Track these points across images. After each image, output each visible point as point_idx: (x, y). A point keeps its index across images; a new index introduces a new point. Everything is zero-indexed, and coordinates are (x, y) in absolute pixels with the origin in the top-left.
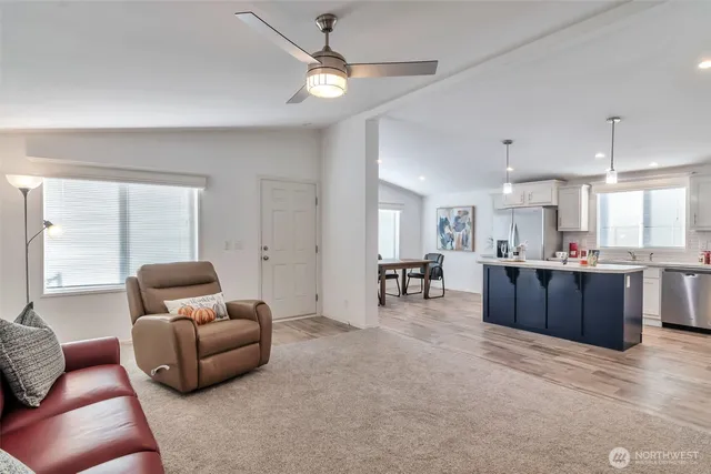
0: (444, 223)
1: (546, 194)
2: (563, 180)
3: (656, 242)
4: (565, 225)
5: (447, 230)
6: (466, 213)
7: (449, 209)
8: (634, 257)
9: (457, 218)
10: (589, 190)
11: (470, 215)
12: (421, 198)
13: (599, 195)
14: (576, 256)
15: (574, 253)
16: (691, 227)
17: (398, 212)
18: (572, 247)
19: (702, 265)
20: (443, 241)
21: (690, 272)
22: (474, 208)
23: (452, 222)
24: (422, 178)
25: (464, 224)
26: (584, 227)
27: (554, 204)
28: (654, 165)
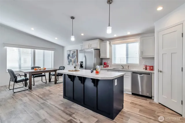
0: (69, 56)
1: (96, 44)
2: (102, 40)
3: (130, 62)
4: (102, 56)
5: (70, 58)
6: (75, 52)
7: (70, 51)
8: (123, 67)
9: (73, 54)
10: (110, 43)
11: (76, 53)
12: (63, 47)
13: (113, 45)
14: (106, 67)
15: (105, 66)
16: (141, 56)
17: (53, 52)
18: (105, 64)
19: (144, 71)
20: (69, 62)
21: (141, 73)
22: (77, 50)
23: (71, 55)
24: (56, 38)
25: (74, 56)
26: (108, 57)
27: (98, 48)
28: (129, 33)
